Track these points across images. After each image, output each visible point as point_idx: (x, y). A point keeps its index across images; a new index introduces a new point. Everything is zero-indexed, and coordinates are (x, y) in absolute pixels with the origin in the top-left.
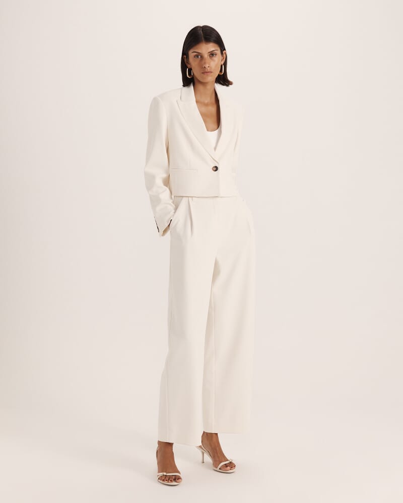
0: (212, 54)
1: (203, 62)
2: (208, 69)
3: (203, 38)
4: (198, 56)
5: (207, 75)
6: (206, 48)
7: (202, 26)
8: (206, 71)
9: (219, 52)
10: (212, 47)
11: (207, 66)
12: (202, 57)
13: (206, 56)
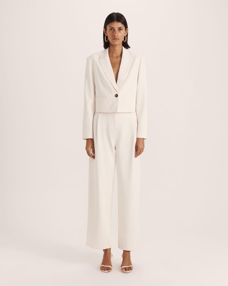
0: (120, 29)
1: (115, 33)
2: (117, 37)
3: (116, 19)
4: (112, 29)
5: (116, 41)
6: (117, 25)
7: (116, 12)
8: (116, 38)
9: (124, 28)
10: (120, 25)
11: (116, 35)
12: (114, 30)
13: (117, 29)
